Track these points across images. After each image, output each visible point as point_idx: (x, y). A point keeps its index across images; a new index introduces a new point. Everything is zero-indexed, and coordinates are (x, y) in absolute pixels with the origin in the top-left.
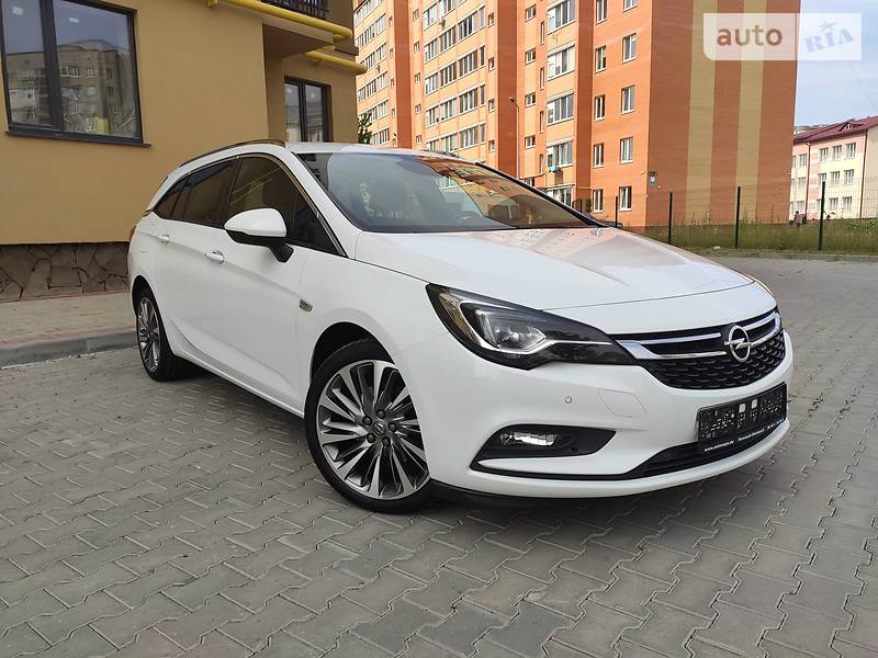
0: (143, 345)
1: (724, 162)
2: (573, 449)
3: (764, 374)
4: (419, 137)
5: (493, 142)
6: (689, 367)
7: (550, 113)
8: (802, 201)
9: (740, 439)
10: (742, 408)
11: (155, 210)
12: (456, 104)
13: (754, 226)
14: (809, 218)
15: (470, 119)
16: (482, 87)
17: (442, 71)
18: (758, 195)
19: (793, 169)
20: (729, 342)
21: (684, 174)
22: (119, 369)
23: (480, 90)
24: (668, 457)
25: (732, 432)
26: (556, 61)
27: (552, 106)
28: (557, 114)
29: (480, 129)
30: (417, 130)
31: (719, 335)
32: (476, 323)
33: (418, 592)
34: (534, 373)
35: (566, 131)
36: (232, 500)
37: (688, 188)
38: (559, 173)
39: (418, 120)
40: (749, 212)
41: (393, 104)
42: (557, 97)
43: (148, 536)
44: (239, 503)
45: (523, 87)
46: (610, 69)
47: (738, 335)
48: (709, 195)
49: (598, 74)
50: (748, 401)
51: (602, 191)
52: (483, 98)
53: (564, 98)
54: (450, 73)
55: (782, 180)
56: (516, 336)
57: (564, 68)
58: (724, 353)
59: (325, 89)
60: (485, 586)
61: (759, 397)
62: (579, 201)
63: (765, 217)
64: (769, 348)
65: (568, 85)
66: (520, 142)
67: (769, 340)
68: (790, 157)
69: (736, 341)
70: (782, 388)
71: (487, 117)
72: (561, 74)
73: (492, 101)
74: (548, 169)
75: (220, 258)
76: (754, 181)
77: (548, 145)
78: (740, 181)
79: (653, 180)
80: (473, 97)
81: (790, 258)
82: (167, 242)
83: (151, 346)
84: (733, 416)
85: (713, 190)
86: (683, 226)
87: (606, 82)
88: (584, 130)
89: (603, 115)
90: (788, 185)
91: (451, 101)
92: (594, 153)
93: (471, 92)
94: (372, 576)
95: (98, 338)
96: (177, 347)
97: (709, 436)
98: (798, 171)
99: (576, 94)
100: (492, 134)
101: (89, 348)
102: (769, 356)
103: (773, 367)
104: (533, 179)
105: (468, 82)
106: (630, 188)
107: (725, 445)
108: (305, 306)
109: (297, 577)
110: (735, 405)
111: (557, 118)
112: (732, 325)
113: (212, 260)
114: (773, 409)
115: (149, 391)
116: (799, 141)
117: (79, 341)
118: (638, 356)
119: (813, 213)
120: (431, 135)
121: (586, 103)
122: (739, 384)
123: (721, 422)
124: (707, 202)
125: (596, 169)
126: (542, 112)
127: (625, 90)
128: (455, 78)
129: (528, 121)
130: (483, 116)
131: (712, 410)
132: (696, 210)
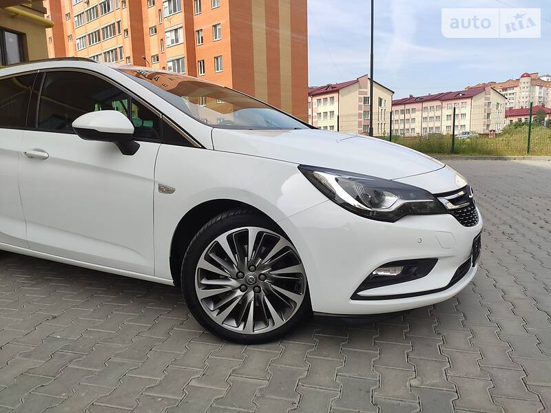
7: (170, 69)
12: (101, 58)
16: (120, 48)
17: (89, 35)
23: (118, 50)
26: (172, 36)
27: (170, 64)
28: (175, 70)
34: (398, 224)
42: (174, 59)
45: (150, 50)
46: (206, 45)
49: (199, 48)
52: (121, 55)
53: (178, 60)
54: (96, 37)
57: (177, 41)
58: (469, 203)
59: (22, 36)
65: (180, 52)
68: (307, 103)
72: (175, 44)
73: (128, 58)
75: (44, 154)
80: (114, 54)
87: (204, 52)
89: (204, 72)
91: (97, 56)
93: (112, 51)
99: (186, 58)
105: (109, 44)
108: (166, 189)
113: (33, 157)
118: (447, 207)
121: (193, 64)
127: (217, 58)
128: (99, 40)
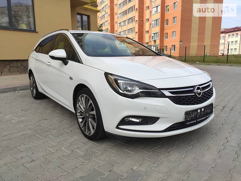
0: (32, 89)
1: (201, 38)
2: (147, 123)
3: (206, 101)
4: (116, 31)
5: (137, 32)
6: (183, 98)
7: (153, 24)
8: (222, 50)
9: (198, 120)
10: (199, 111)
11: (35, 50)
12: (127, 22)
13: (209, 56)
14: (224, 54)
15: (130, 26)
17: (123, 12)
18: (211, 48)
19: (220, 41)
20: (196, 91)
21: (190, 42)
22: (25, 96)
23: (133, 18)
24: (176, 125)
25: (196, 118)
26: (155, 9)
27: (153, 22)
28: (155, 24)
29: (133, 29)
30: (116, 29)
31: (192, 89)
32: (118, 84)
33: (100, 166)
34: (135, 100)
35: (157, 29)
36: (50, 136)
37: (191, 45)
38: (155, 41)
39: (116, 26)
40: (208, 52)
41: (109, 22)
42: (155, 19)
43: (23, 147)
44: (52, 137)
45: (145, 17)
46: (170, 12)
47: (198, 88)
48: (197, 47)
50: (201, 109)
51: (167, 46)
52: (134, 20)
53: (157, 20)
54: (125, 13)
55: (217, 43)
56: (129, 88)
57: (157, 11)
58: (194, 94)
59: (88, 17)
60: (121, 164)
61: (204, 107)
62: (160, 49)
63: (212, 54)
64: (208, 92)
65: (158, 16)
66: (144, 32)
67: (208, 90)
68: (220, 37)
69: (198, 91)
70: (212, 105)
71: (135, 25)
72: (156, 13)
73: (137, 21)
74: (152, 40)
75: (49, 64)
76: (209, 43)
77: (152, 33)
78: (205, 44)
79: (181, 43)
80: (131, 19)
81: (219, 65)
82: (37, 59)
83: (33, 89)
84: (196, 113)
85: (198, 46)
86: (189, 56)
87: (169, 15)
88: (162, 29)
89: (168, 25)
90: (219, 45)
91: (125, 21)
92: (165, 36)
94: (87, 160)
95: (20, 87)
96: (40, 90)
97: (188, 119)
98: (222, 41)
99: (160, 19)
100: (137, 30)
101: (18, 89)
102: (208, 95)
103: (209, 98)
104: (148, 43)
105: (130, 15)
106: (175, 46)
107: (193, 122)
108: (71, 78)
109: (65, 160)
110: (197, 110)
111: (155, 26)
112: (197, 86)
113: (48, 65)
114: (209, 111)
115: (32, 102)
116: (222, 33)
117: (15, 88)
118: (167, 95)
119: (226, 53)
120: (120, 30)
121: (163, 21)
122: (198, 104)
123: (192, 115)
124: (196, 49)
125: (165, 40)
126: (150, 24)
127: (174, 18)
128: (127, 14)
129: (147, 27)
130: (134, 25)
131: (189, 112)
132: (193, 52)
